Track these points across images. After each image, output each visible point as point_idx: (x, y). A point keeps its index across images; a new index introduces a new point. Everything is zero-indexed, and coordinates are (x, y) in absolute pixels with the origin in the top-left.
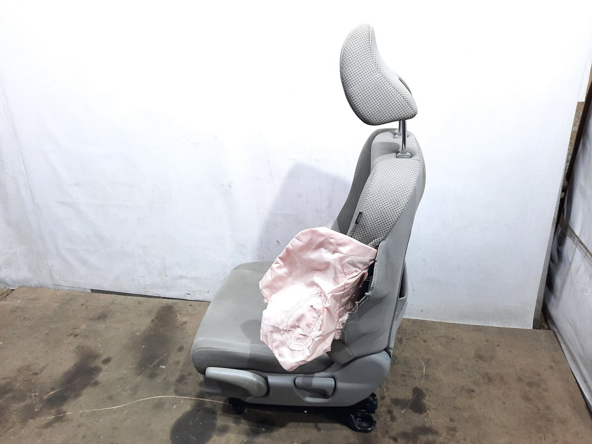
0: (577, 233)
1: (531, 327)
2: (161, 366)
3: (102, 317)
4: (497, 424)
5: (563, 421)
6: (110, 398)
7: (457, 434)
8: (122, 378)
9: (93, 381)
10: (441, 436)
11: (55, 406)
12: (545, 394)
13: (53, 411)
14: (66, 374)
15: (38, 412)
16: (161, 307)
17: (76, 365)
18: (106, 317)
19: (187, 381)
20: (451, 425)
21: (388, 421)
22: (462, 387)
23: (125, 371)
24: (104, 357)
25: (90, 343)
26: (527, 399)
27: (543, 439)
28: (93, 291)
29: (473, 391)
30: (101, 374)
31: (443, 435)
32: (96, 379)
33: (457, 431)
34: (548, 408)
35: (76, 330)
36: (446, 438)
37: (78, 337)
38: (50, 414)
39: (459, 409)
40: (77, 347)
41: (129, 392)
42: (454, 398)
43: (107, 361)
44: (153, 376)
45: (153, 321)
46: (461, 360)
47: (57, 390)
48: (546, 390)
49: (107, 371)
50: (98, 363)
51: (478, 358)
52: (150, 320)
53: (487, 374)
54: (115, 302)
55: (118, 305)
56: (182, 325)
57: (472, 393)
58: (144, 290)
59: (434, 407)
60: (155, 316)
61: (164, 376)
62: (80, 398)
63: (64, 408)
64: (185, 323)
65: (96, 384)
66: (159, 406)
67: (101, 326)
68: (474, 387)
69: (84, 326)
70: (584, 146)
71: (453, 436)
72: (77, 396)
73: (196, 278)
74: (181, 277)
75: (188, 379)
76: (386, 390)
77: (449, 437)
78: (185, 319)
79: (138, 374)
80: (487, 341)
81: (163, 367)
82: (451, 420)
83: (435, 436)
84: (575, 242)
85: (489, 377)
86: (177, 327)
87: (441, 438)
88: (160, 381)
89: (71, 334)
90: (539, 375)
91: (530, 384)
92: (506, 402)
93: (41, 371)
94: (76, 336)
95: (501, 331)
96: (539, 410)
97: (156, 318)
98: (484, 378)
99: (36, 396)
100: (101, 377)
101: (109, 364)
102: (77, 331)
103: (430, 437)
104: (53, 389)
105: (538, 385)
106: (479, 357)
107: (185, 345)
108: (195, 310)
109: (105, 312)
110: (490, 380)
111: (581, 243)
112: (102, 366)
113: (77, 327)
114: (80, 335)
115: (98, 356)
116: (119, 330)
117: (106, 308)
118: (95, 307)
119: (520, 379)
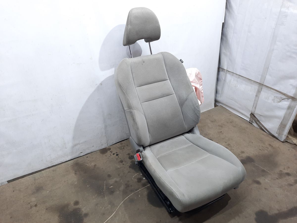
1: (214, 107)
4: (236, 137)
5: (247, 128)
6: (103, 214)
7: (231, 145)
8: (97, 204)
9: (83, 215)
16: (71, 166)
18: (42, 187)
20: (227, 144)
22: (218, 132)
23: (95, 200)
24: (72, 203)
25: (52, 203)
26: (234, 127)
27: (248, 135)
28: (9, 182)
30: (83, 210)
32: (83, 213)
33: (230, 145)
34: (241, 126)
35: (30, 204)
37: (38, 206)
39: (224, 138)
40: (46, 209)
41: (110, 205)
42: (219, 136)
43: (77, 203)
44: (112, 193)
45: (75, 174)
48: (236, 122)
49: (84, 207)
50: (72, 207)
51: (212, 122)
53: (219, 125)
54: (37, 178)
55: (41, 178)
56: (95, 167)
58: (51, 163)
60: (74, 172)
61: (117, 190)
64: (95, 165)
65: (86, 215)
66: (132, 201)
67: (45, 193)
68: (221, 131)
69: (33, 199)
73: (85, 142)
74: (76, 145)
77: (230, 147)
78: (93, 164)
79: (104, 197)
81: (111, 187)
82: (226, 143)
84: (225, 72)
88: (118, 192)
89: (31, 207)
90: (230, 119)
91: (231, 123)
92: (231, 130)
94: (36, 206)
97: (76, 172)
100: (84, 210)
101: (80, 203)
105: (233, 122)
107: (109, 173)
108: (93, 158)
109: (37, 186)
110: (221, 126)
111: (229, 71)
112: (77, 207)
113: (29, 202)
114: (38, 204)
115: (67, 205)
116: (61, 188)
117: (35, 184)
118: (26, 187)
119: (227, 122)
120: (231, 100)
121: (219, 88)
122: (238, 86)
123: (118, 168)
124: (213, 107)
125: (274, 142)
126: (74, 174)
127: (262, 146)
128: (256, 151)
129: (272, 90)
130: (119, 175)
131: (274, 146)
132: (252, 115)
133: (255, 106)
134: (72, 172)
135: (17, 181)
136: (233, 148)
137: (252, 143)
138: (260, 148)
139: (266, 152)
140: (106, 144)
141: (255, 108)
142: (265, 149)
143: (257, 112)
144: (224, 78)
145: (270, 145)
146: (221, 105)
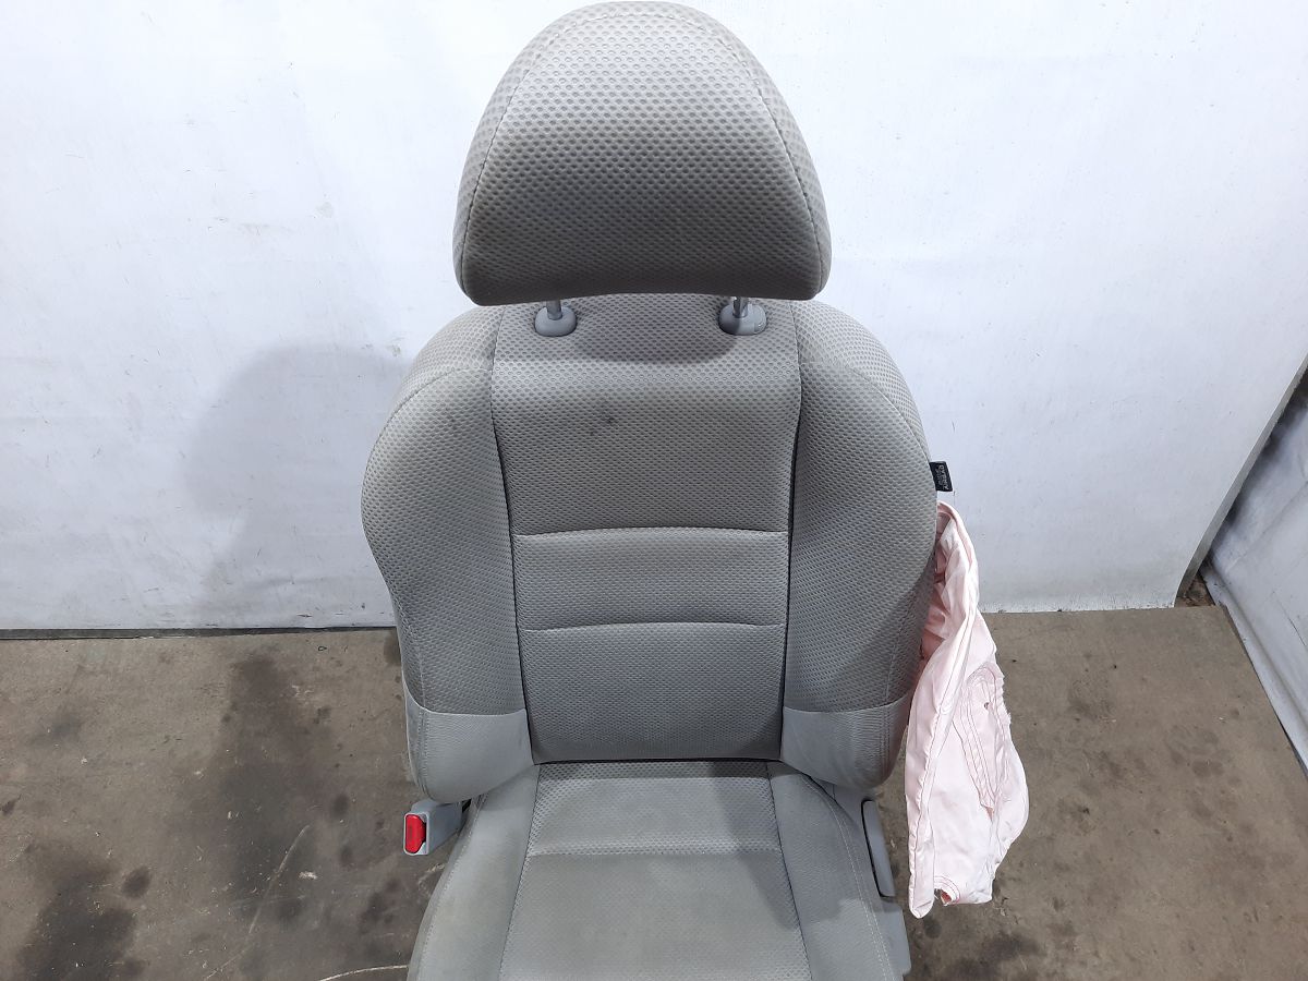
1: (1171, 601)
2: (303, 875)
3: (66, 728)
4: (1154, 897)
5: (1283, 862)
7: (1077, 940)
8: (201, 938)
9: (120, 962)
10: (1045, 955)
12: (1236, 791)
14: (26, 955)
16: (235, 666)
17: (45, 915)
18: (79, 725)
19: (391, 910)
20: (1059, 917)
21: (920, 937)
22: (1062, 803)
23: (205, 912)
24: (125, 872)
25: (64, 829)
26: (1201, 813)
27: (1253, 919)
29: (1087, 811)
30: (139, 933)
31: (1049, 952)
32: (128, 953)
33: (1076, 934)
34: (1247, 829)
36: (1057, 959)
37: (16, 813)
39: (1068, 869)
40: (28, 850)
42: (1050, 839)
43: (138, 884)
44: (289, 911)
45: (226, 719)
46: (1043, 723)
48: (1235, 781)
49: (150, 922)
50: (113, 894)
51: (1079, 711)
52: (216, 718)
53: (1105, 755)
54: (89, 667)
55: (102, 677)
56: (316, 722)
57: (1084, 815)
59: (1014, 874)
60: (228, 703)
61: (322, 906)
64: (324, 712)
65: (133, 970)
67: (74, 760)
68: (1087, 802)
69: (20, 771)
71: (1069, 947)
73: (323, 579)
74: (274, 582)
75: (393, 903)
76: (896, 843)
77: (1062, 953)
78: (320, 699)
79: (248, 914)
80: (1088, 656)
81: (311, 875)
82: (1057, 905)
83: (1032, 957)
85: (1112, 764)
86: (307, 731)
87: (1046, 961)
88: (316, 924)
90: (1214, 740)
91: (1200, 770)
92: (1162, 832)
94: (8, 809)
95: (1108, 616)
96: (1230, 839)
97: (234, 707)
98: (1101, 768)
101: (148, 893)
102: (6, 793)
103: (1023, 963)
105: (1218, 770)
106: (1081, 708)
107: (348, 791)
108: (339, 664)
109: (70, 708)
110: (1116, 771)
112: (130, 904)
114: (18, 804)
115: (103, 873)
116: (135, 768)
117: (67, 692)
118: (29, 695)
119: (1177, 759)
124: (1164, 596)
126: (219, 719)
130: (380, 824)
134: (222, 702)
146: (1226, 600)
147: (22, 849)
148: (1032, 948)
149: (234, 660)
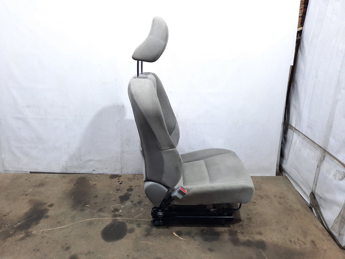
0: (294, 126)
1: (275, 175)
2: (86, 205)
3: (41, 185)
4: (270, 215)
5: (298, 211)
6: (59, 223)
8: (63, 213)
9: (45, 216)
10: (245, 222)
11: (23, 230)
12: (288, 201)
13: (23, 232)
14: (26, 214)
15: (12, 234)
16: (77, 178)
17: (31, 209)
18: (44, 185)
20: (248, 217)
23: (65, 210)
24: (49, 204)
25: (37, 198)
26: (280, 204)
27: (291, 218)
28: (31, 172)
29: (255, 202)
32: (47, 215)
34: (291, 206)
37: (28, 195)
38: (21, 234)
39: (251, 210)
40: (29, 200)
41: (70, 219)
43: (51, 205)
44: (82, 210)
45: (75, 185)
47: (22, 222)
48: (288, 199)
49: (52, 210)
50: (46, 207)
52: (72, 185)
53: (260, 195)
54: (48, 177)
55: (50, 179)
56: (93, 186)
58: (66, 170)
60: (75, 183)
61: (89, 210)
62: (39, 224)
63: (30, 230)
65: (48, 217)
66: (91, 223)
67: (42, 189)
68: (255, 201)
69: (30, 190)
70: (293, 86)
71: (251, 221)
72: (37, 223)
73: (100, 160)
74: (90, 160)
75: (105, 210)
78: (94, 183)
79: (73, 210)
80: (257, 182)
81: (88, 205)
82: (248, 215)
84: (293, 130)
86: (91, 187)
87: (245, 223)
88: (88, 212)
89: (23, 194)
90: (284, 194)
91: (280, 198)
92: (272, 206)
93: (8, 214)
94: (27, 195)
95: (262, 178)
96: (287, 207)
97: (77, 183)
99: (8, 226)
100: (50, 213)
101: (53, 207)
102: (26, 193)
104: (19, 222)
105: (284, 198)
107: (98, 195)
108: (100, 178)
109: (43, 182)
110: (262, 197)
111: (296, 129)
112: (48, 208)
113: (26, 191)
115: (44, 204)
116: (54, 191)
117: (43, 180)
118: (35, 180)
119: (275, 196)
120: (294, 169)
121: (286, 151)
122: (303, 149)
123: (110, 194)
124: (273, 173)
125: (324, 241)
127: (298, 238)
128: (281, 240)
129: (335, 160)
130: (104, 199)
131: (318, 246)
132: (313, 195)
133: (315, 182)
135: (35, 174)
136: (251, 224)
137: (287, 229)
138: (292, 240)
139: (298, 247)
140: (120, 171)
141: (316, 185)
142: (299, 243)
143: (318, 192)
144: (291, 139)
145: (313, 242)
146: (286, 175)
147: (28, 200)
148: (243, 221)
149: (78, 177)
